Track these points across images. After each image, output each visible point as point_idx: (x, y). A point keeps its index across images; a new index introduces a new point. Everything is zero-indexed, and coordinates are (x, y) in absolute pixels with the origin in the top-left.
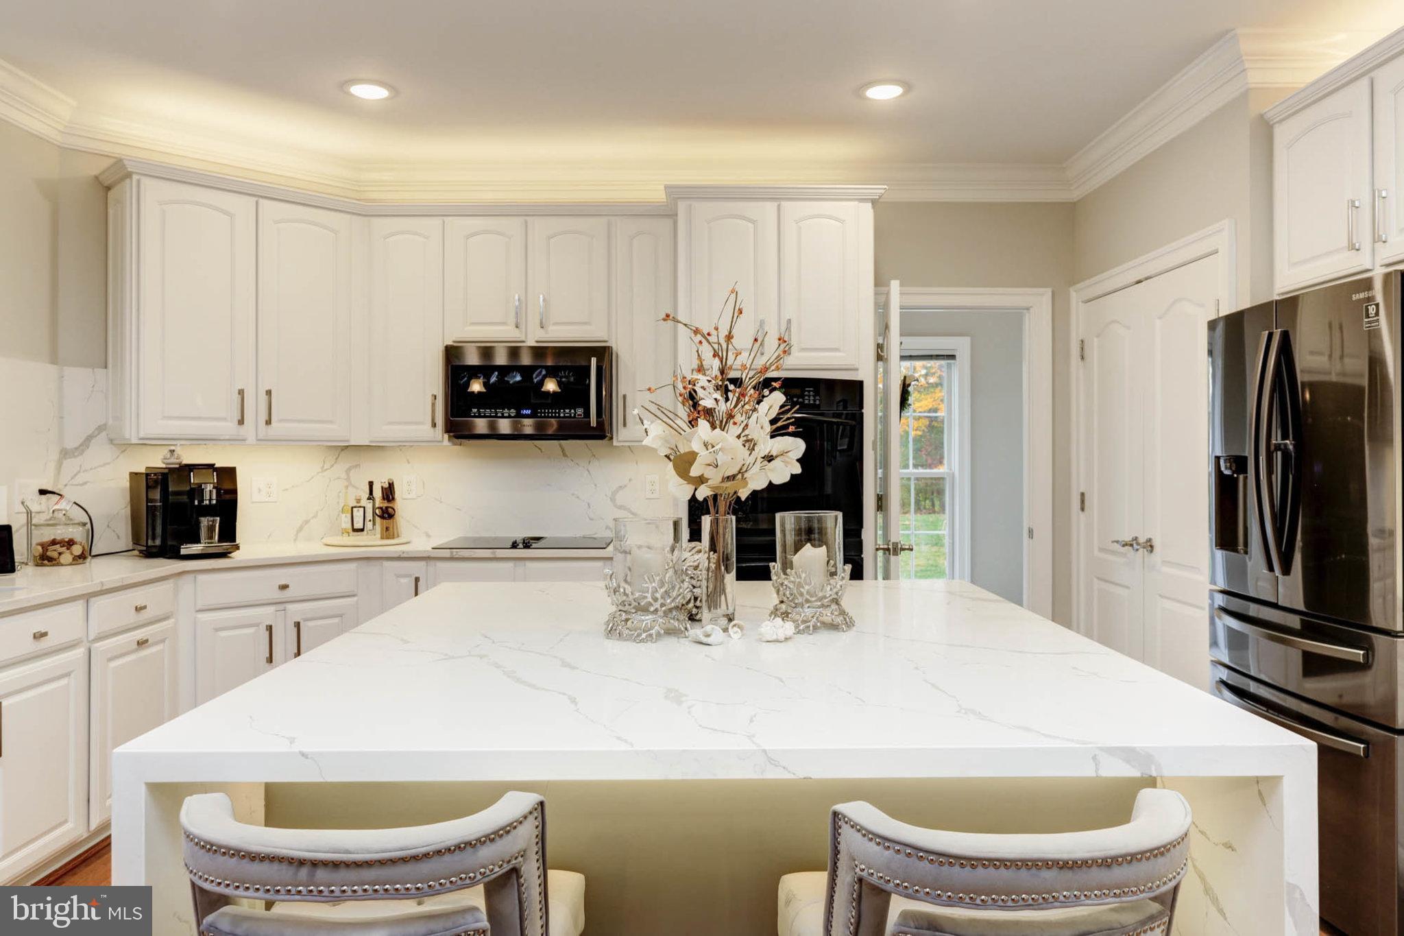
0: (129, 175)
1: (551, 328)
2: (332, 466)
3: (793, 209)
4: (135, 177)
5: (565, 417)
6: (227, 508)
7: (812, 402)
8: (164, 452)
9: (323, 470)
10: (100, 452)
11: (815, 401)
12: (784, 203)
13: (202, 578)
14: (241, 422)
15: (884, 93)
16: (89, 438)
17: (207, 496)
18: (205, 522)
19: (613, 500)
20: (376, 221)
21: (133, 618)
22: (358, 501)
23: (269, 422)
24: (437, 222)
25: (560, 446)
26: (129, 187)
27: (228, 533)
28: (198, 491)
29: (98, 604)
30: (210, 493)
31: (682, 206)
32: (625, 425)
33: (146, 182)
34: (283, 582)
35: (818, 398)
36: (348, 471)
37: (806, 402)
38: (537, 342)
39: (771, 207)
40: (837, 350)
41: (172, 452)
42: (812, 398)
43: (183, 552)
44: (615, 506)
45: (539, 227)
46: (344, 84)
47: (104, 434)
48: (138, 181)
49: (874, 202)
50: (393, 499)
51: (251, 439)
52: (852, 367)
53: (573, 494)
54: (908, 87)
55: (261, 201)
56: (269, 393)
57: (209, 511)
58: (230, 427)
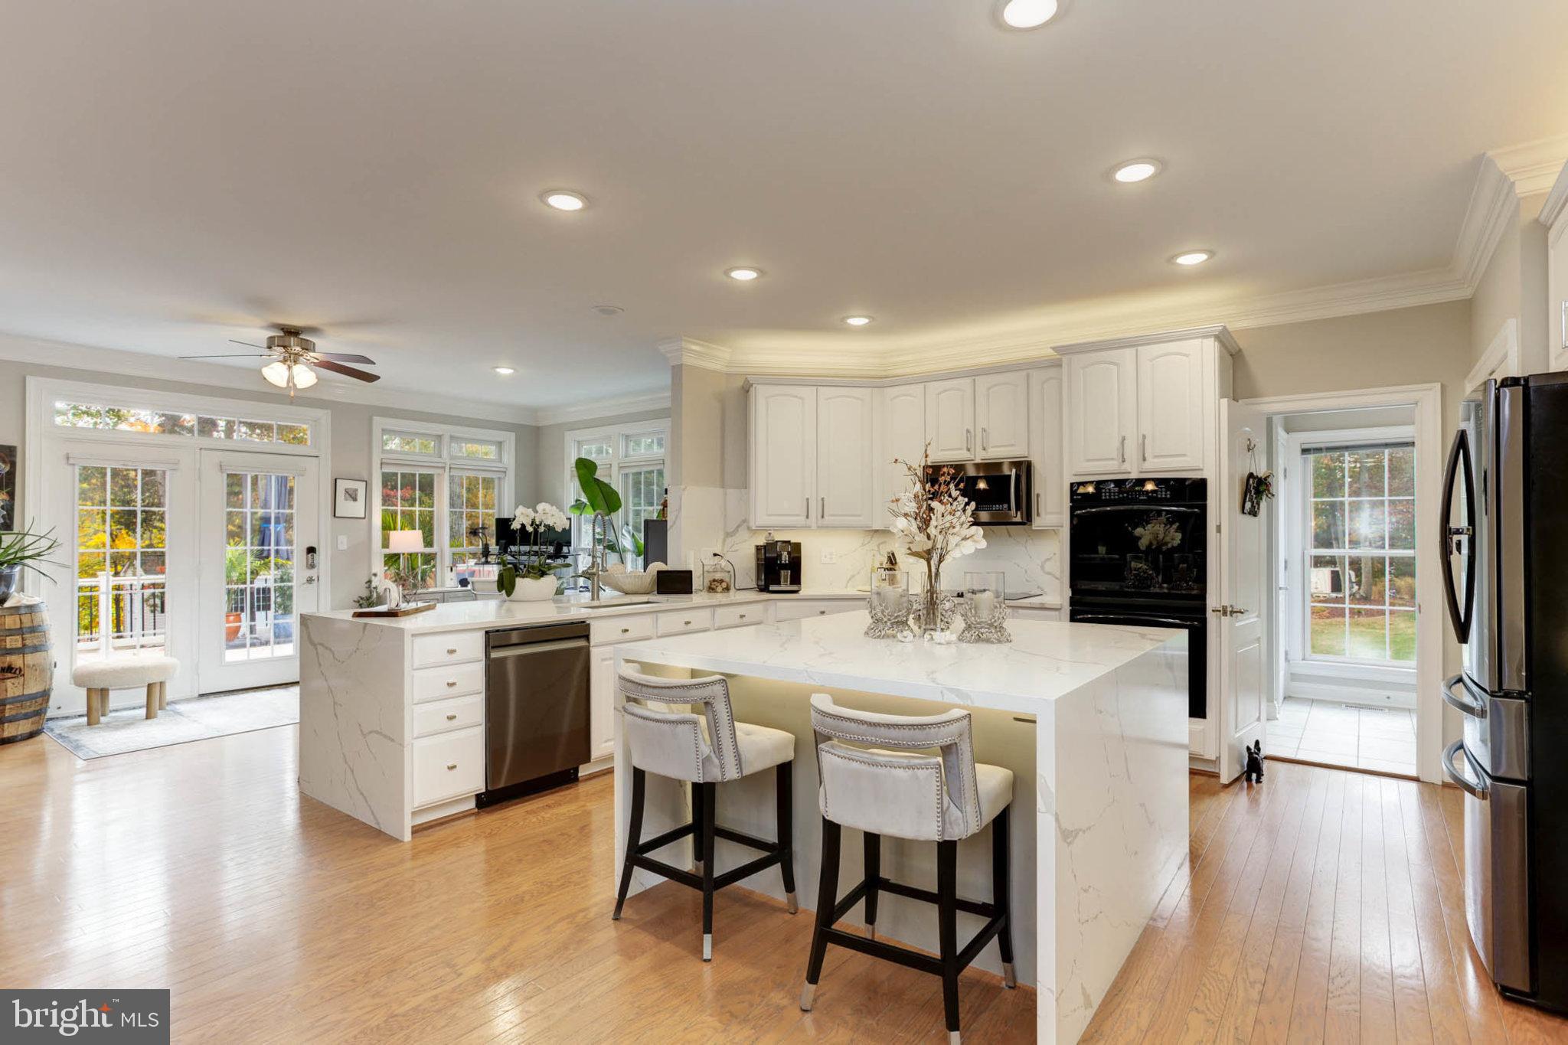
0: (752, 385)
1: (990, 450)
2: (869, 542)
3: (1146, 351)
4: (754, 386)
5: (996, 510)
6: (795, 567)
7: (1163, 496)
8: (766, 534)
9: (863, 545)
10: (743, 534)
11: (1165, 495)
12: (1140, 348)
13: (779, 604)
14: (807, 517)
15: (1191, 260)
16: (738, 527)
17: (783, 559)
18: (783, 572)
19: (1042, 567)
20: (885, 389)
21: (738, 621)
22: (881, 564)
23: (823, 517)
24: (921, 386)
25: (1007, 530)
26: (752, 390)
27: (796, 579)
28: (780, 556)
29: (719, 611)
30: (785, 558)
31: (1065, 359)
32: (1038, 515)
33: (758, 387)
34: (823, 610)
35: (1168, 493)
36: (878, 546)
37: (1159, 496)
38: (982, 460)
39: (1129, 353)
40: (1184, 455)
41: (770, 534)
42: (1164, 493)
43: (771, 589)
44: (1044, 572)
45: (983, 382)
46: (843, 319)
47: (745, 524)
48: (755, 388)
49: (1217, 337)
50: (896, 563)
51: (814, 526)
52: (1197, 468)
53: (1015, 563)
54: (1211, 253)
55: (819, 388)
56: (823, 499)
57: (785, 567)
58: (801, 520)
